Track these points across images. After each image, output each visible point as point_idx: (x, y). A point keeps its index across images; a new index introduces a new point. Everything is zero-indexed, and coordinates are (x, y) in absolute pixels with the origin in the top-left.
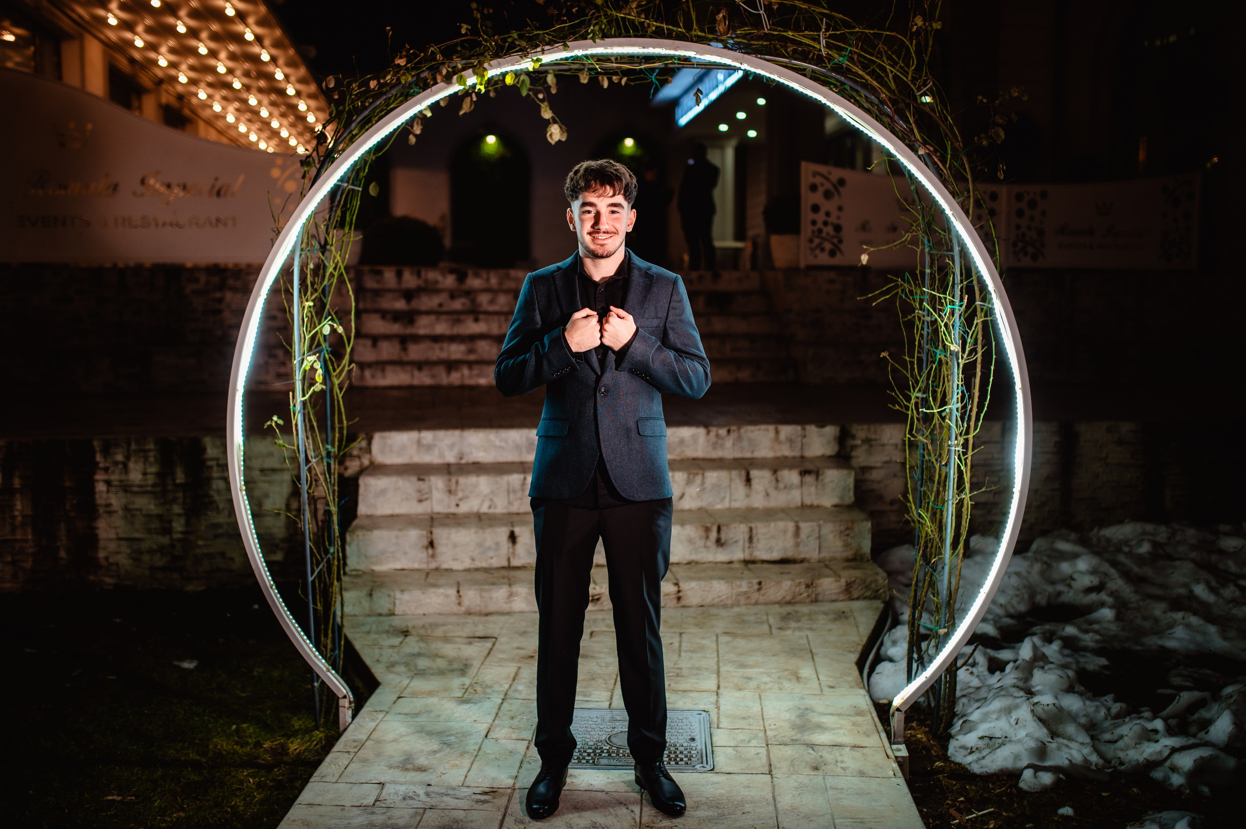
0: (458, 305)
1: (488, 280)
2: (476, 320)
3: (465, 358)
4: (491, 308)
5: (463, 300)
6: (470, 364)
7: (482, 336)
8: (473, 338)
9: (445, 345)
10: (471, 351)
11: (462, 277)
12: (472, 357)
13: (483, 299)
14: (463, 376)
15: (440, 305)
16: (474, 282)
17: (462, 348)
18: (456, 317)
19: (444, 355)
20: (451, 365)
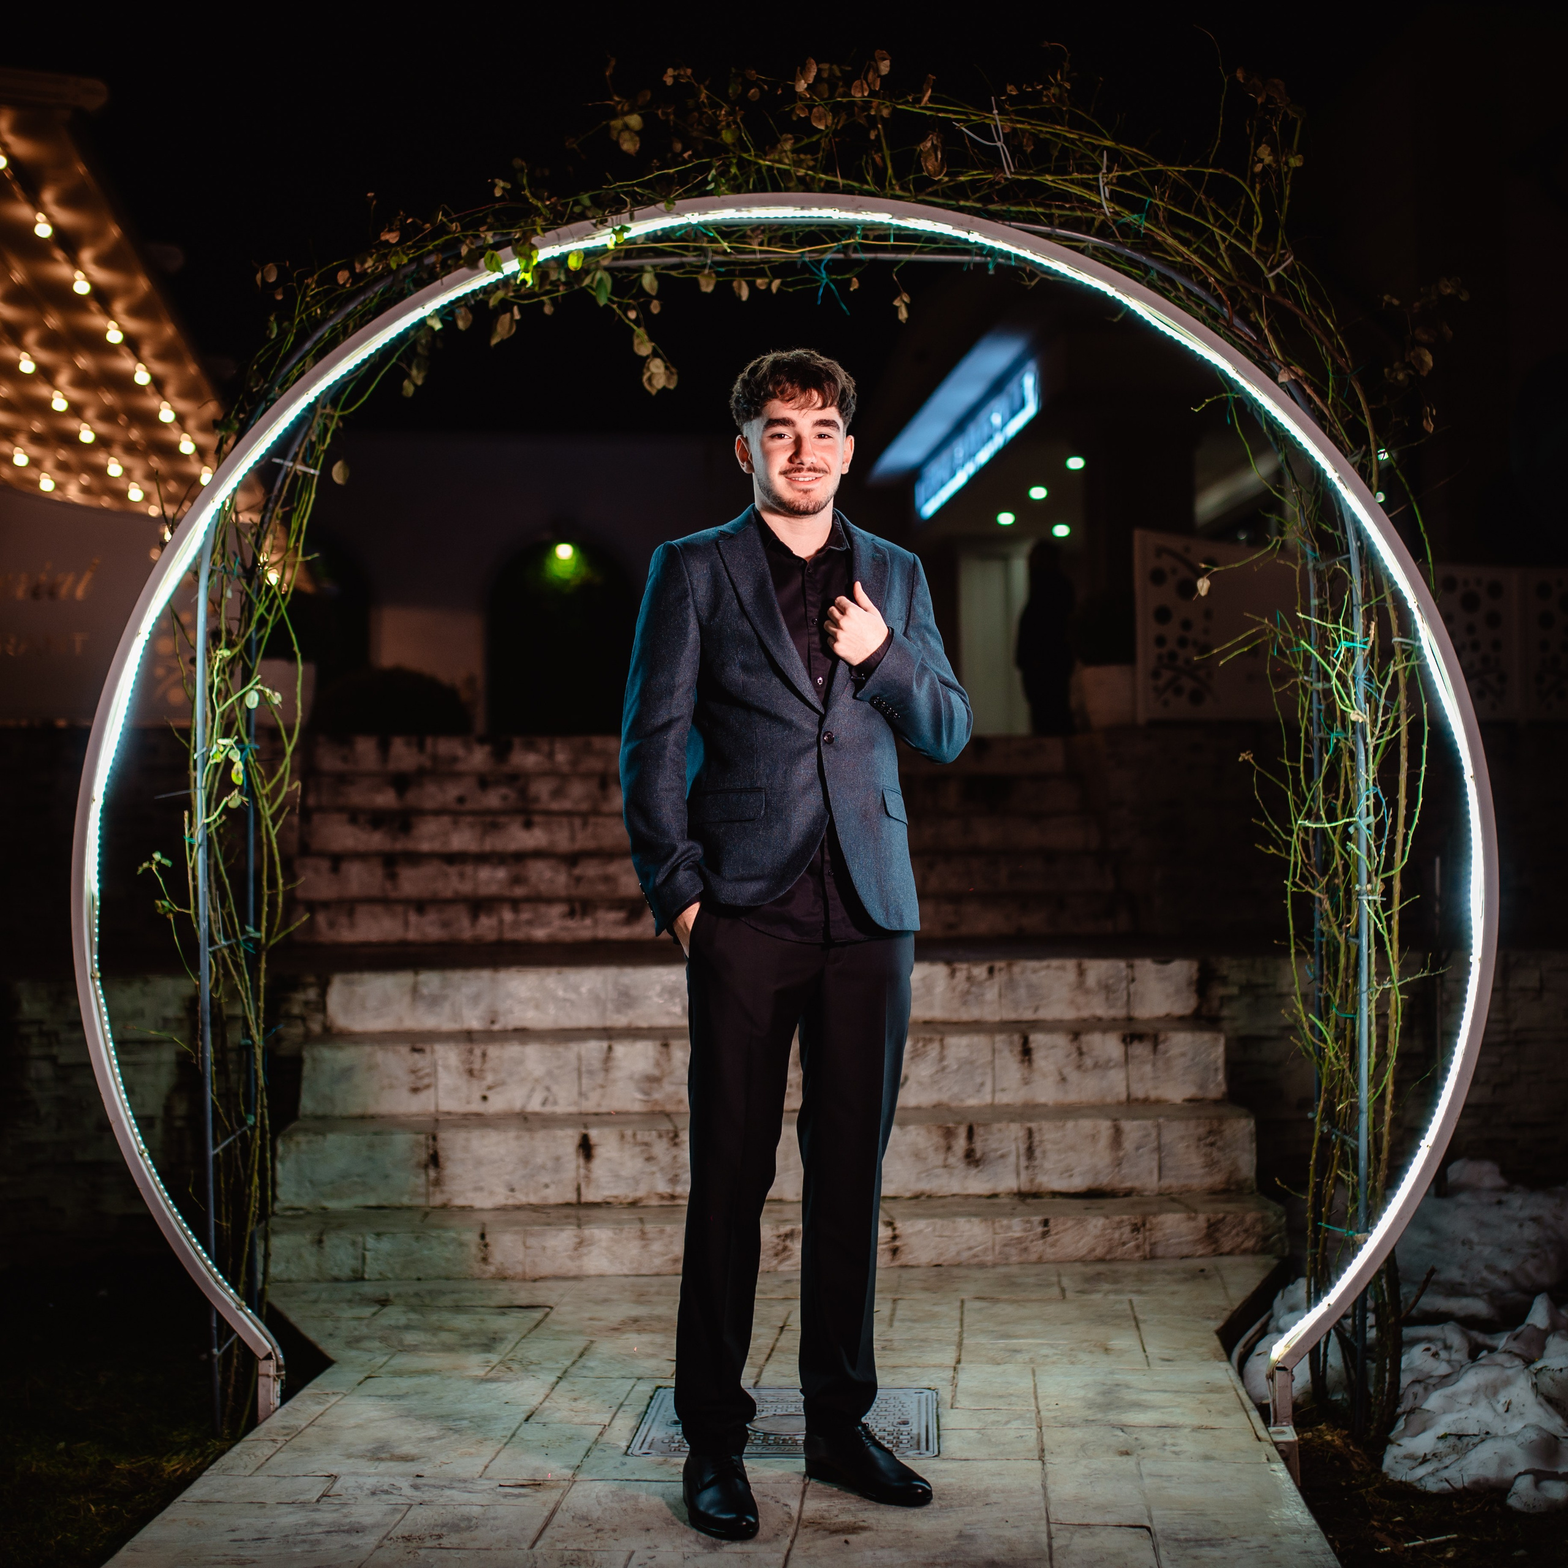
0: (493, 799)
1: (551, 755)
2: (528, 825)
3: (507, 893)
4: (555, 806)
5: (504, 791)
6: (515, 904)
7: (538, 854)
8: (520, 857)
9: (469, 869)
10: (517, 880)
11: (501, 753)
12: (519, 891)
13: (542, 789)
14: (501, 922)
15: (461, 800)
16: (528, 760)
17: (501, 874)
18: (489, 819)
19: (466, 888)
20: (479, 905)
